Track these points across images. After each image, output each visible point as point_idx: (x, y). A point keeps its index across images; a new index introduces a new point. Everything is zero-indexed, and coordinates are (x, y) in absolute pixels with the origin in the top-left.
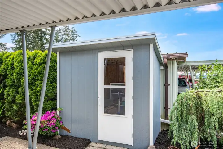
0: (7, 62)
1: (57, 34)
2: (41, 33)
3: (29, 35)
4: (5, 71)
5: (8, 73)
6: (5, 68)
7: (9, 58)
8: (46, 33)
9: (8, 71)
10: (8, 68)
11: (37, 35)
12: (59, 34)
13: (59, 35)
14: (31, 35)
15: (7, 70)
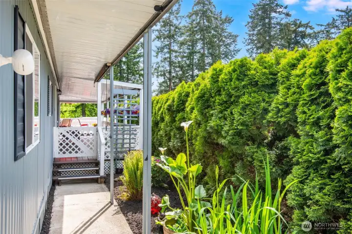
0: (293, 80)
1: (327, 32)
2: (295, 37)
3: (274, 45)
4: (287, 110)
5: (301, 118)
6: (289, 100)
7: (300, 66)
8: (305, 35)
9: (300, 109)
10: (297, 101)
11: (288, 42)
12: (333, 30)
13: (333, 33)
14: (278, 43)
15: (296, 106)
